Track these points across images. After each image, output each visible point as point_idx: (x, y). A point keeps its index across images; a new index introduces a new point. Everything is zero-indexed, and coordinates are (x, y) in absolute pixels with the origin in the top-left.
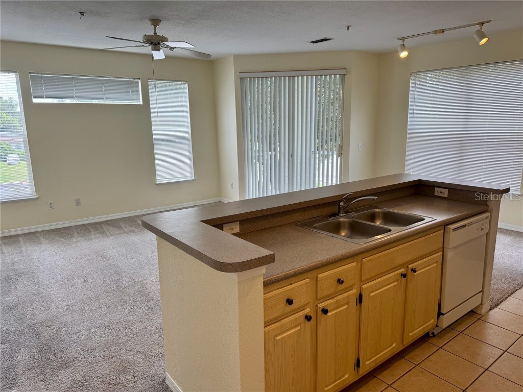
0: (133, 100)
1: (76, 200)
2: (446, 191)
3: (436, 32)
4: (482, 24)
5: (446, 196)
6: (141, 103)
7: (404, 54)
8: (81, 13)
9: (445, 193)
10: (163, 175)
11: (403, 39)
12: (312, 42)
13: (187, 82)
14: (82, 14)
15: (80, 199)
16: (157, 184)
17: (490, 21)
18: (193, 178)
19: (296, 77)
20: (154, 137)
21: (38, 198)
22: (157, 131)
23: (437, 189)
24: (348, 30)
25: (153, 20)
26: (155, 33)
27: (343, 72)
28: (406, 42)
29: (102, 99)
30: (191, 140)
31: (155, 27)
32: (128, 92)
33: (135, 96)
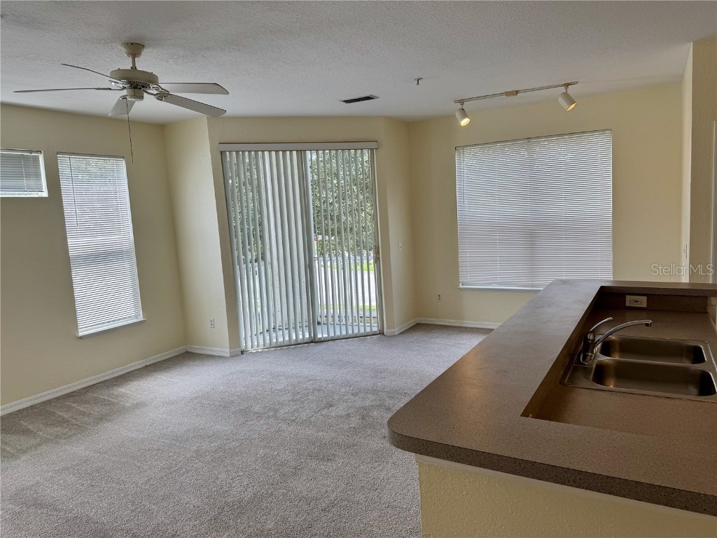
0: (30, 189)
2: (644, 299)
3: (508, 94)
4: (567, 85)
5: (645, 305)
6: (45, 194)
7: (465, 122)
9: (643, 302)
10: (89, 319)
11: (462, 102)
12: (346, 101)
13: (124, 158)
16: (81, 338)
17: (576, 83)
18: (141, 318)
20: (71, 254)
22: (77, 243)
23: (628, 297)
24: (418, 83)
26: (134, 68)
27: (374, 145)
28: (466, 106)
30: (134, 254)
31: (134, 58)
32: (20, 176)
33: (32, 183)
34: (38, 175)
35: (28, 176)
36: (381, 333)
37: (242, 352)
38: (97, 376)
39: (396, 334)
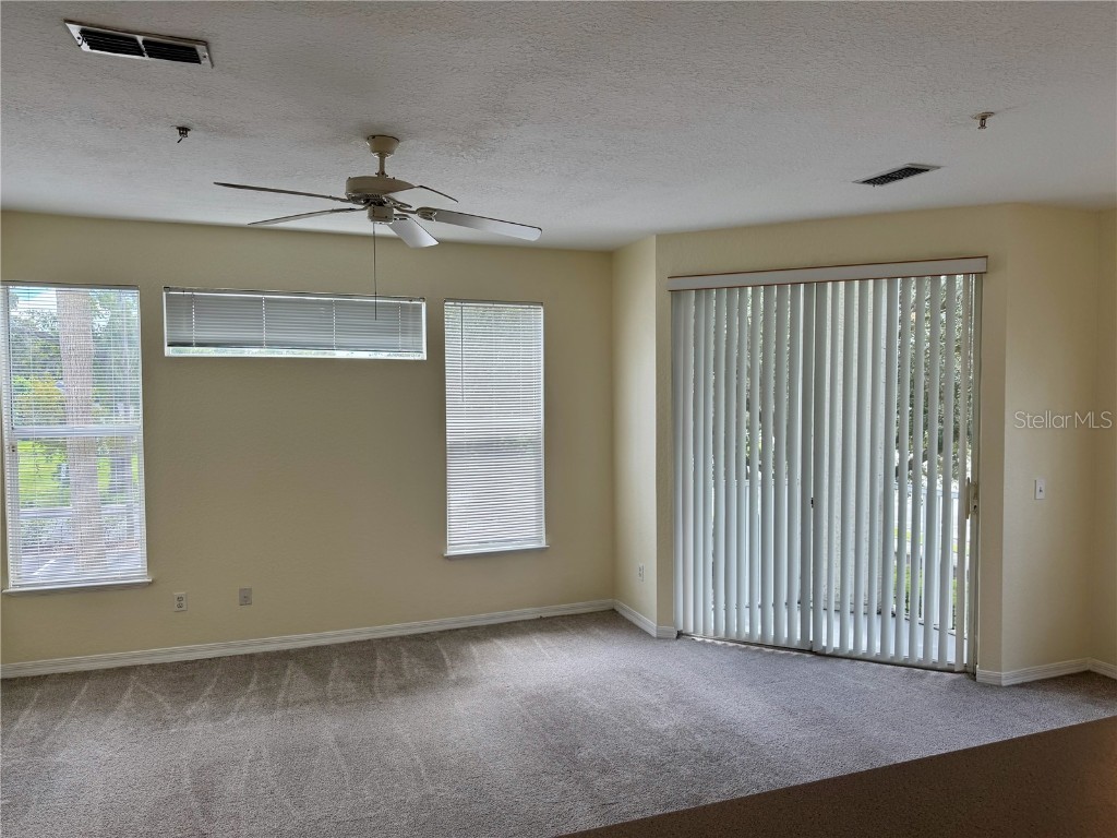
0: (406, 349)
1: (241, 590)
6: (424, 356)
8: (179, 128)
10: (467, 532)
12: (868, 182)
13: (542, 304)
14: (183, 131)
15: (250, 590)
16: (451, 558)
18: (543, 544)
19: (830, 285)
20: (450, 439)
21: (149, 583)
22: (459, 424)
24: (983, 126)
25: (374, 137)
26: (383, 172)
27: (978, 265)
29: (330, 347)
30: (542, 445)
31: (382, 156)
32: (393, 332)
33: (409, 340)
34: (418, 330)
35: (405, 332)
36: (969, 673)
37: (680, 635)
38: (467, 618)
39: (1004, 683)
